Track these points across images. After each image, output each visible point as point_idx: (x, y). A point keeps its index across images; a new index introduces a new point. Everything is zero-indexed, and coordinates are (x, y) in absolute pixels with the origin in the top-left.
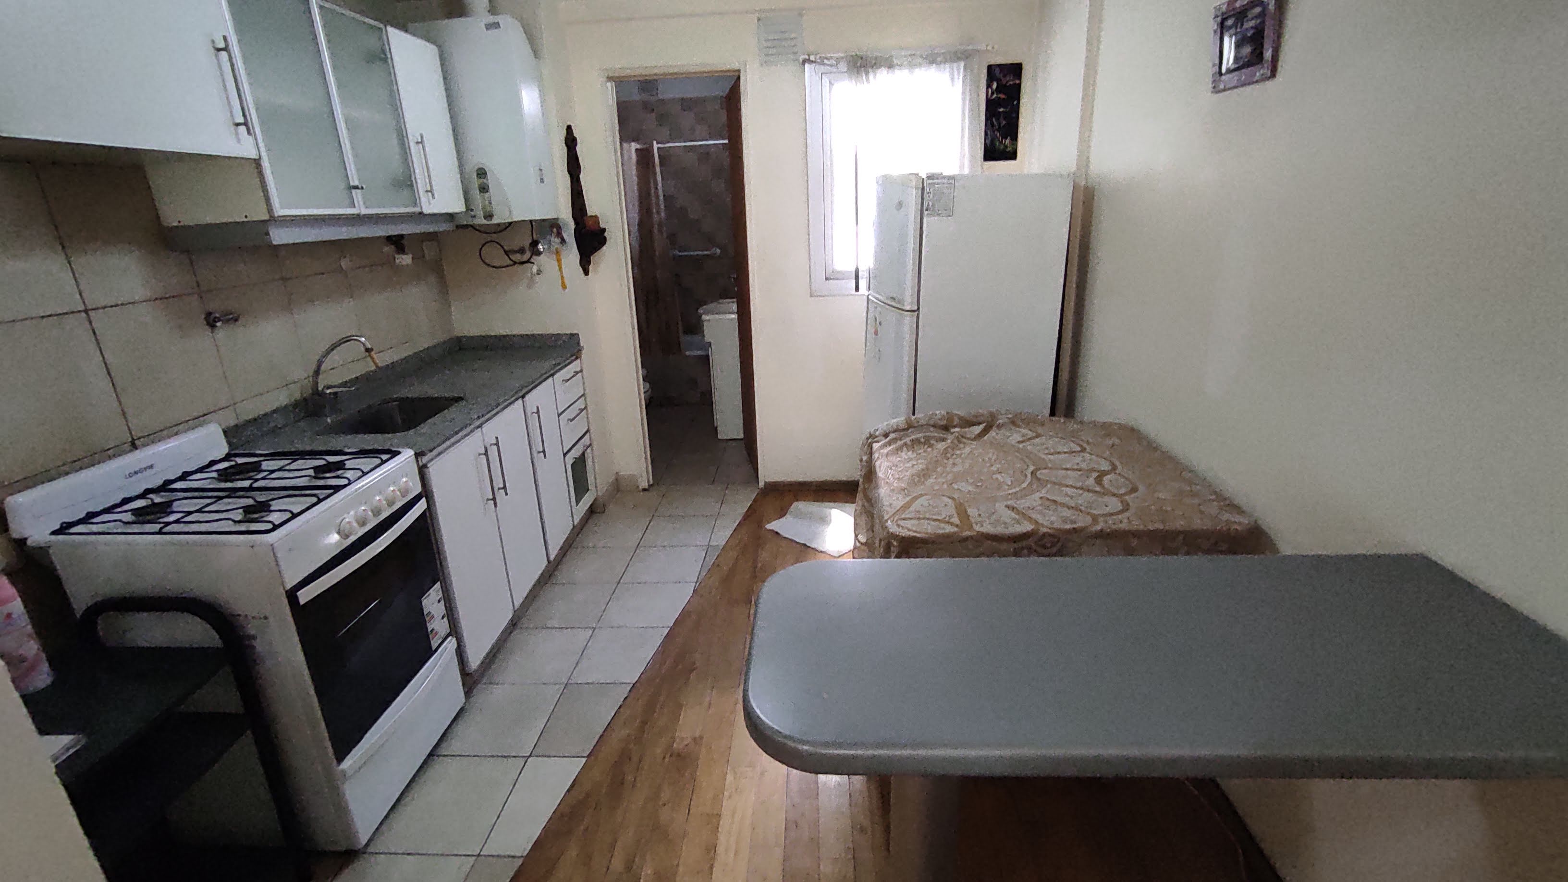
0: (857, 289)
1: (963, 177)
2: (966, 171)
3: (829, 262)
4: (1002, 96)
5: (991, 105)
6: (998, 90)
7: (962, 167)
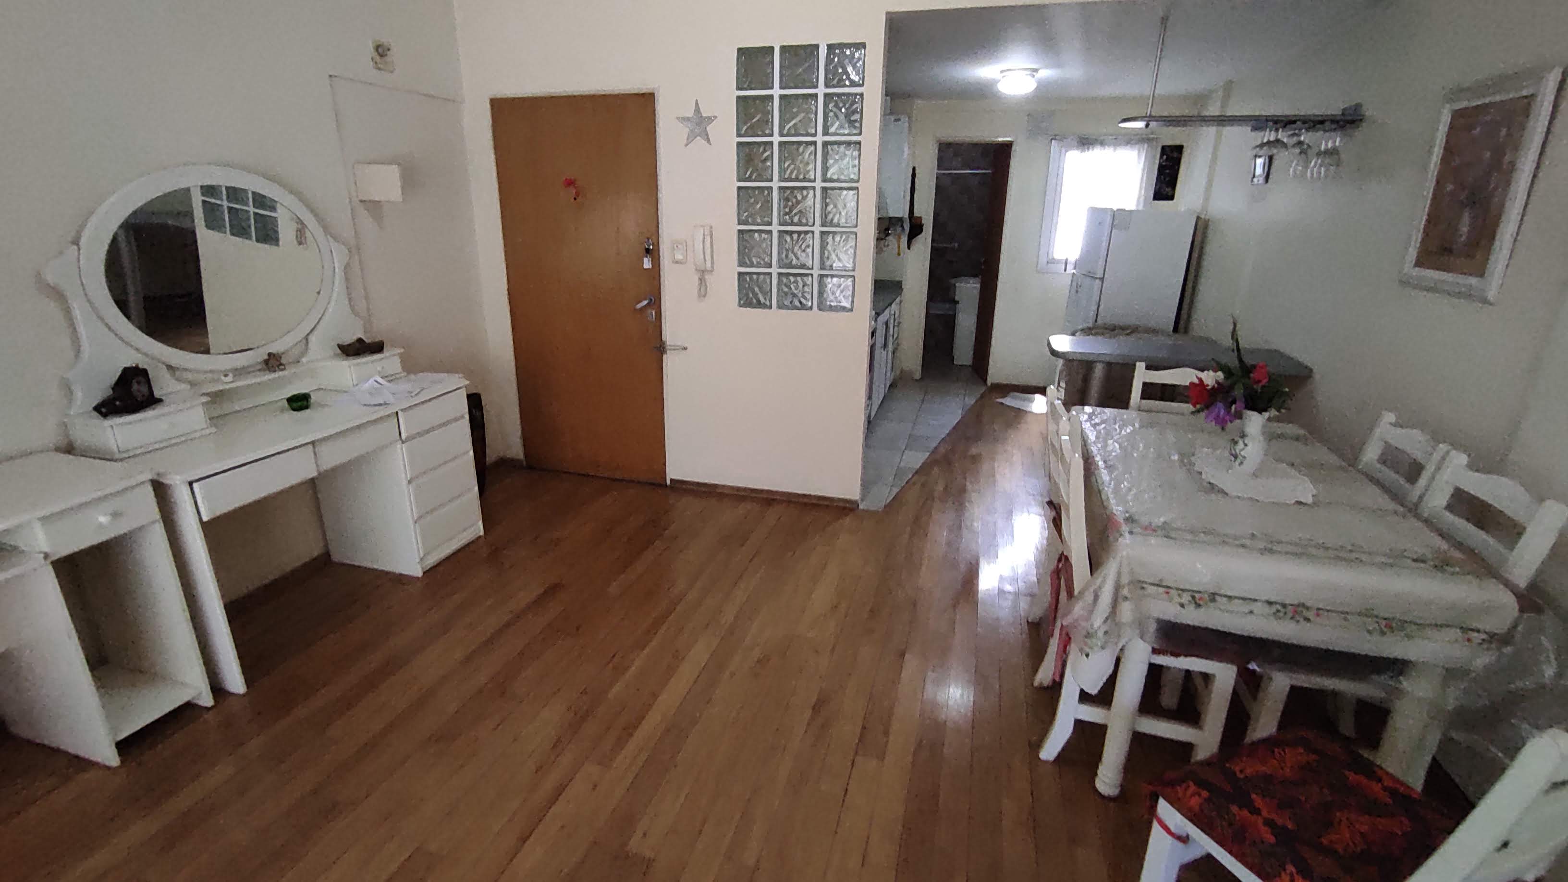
0: (1065, 270)
1: (1137, 211)
2: (1141, 208)
3: (1050, 252)
4: (1168, 163)
5: (1161, 168)
6: (1167, 159)
7: (1138, 205)
